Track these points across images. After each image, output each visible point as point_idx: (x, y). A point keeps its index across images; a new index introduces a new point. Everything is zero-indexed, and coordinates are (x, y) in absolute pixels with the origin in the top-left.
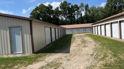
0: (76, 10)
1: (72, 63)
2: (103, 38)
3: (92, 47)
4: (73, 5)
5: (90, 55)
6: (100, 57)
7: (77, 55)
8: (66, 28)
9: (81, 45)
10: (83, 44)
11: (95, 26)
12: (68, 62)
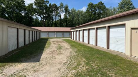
0: (55, 10)
1: (39, 75)
2: (80, 44)
3: (67, 54)
4: (52, 4)
5: (63, 64)
6: (73, 66)
7: (48, 65)
8: (41, 31)
9: (55, 52)
10: (58, 51)
11: (74, 31)
12: (35, 74)
